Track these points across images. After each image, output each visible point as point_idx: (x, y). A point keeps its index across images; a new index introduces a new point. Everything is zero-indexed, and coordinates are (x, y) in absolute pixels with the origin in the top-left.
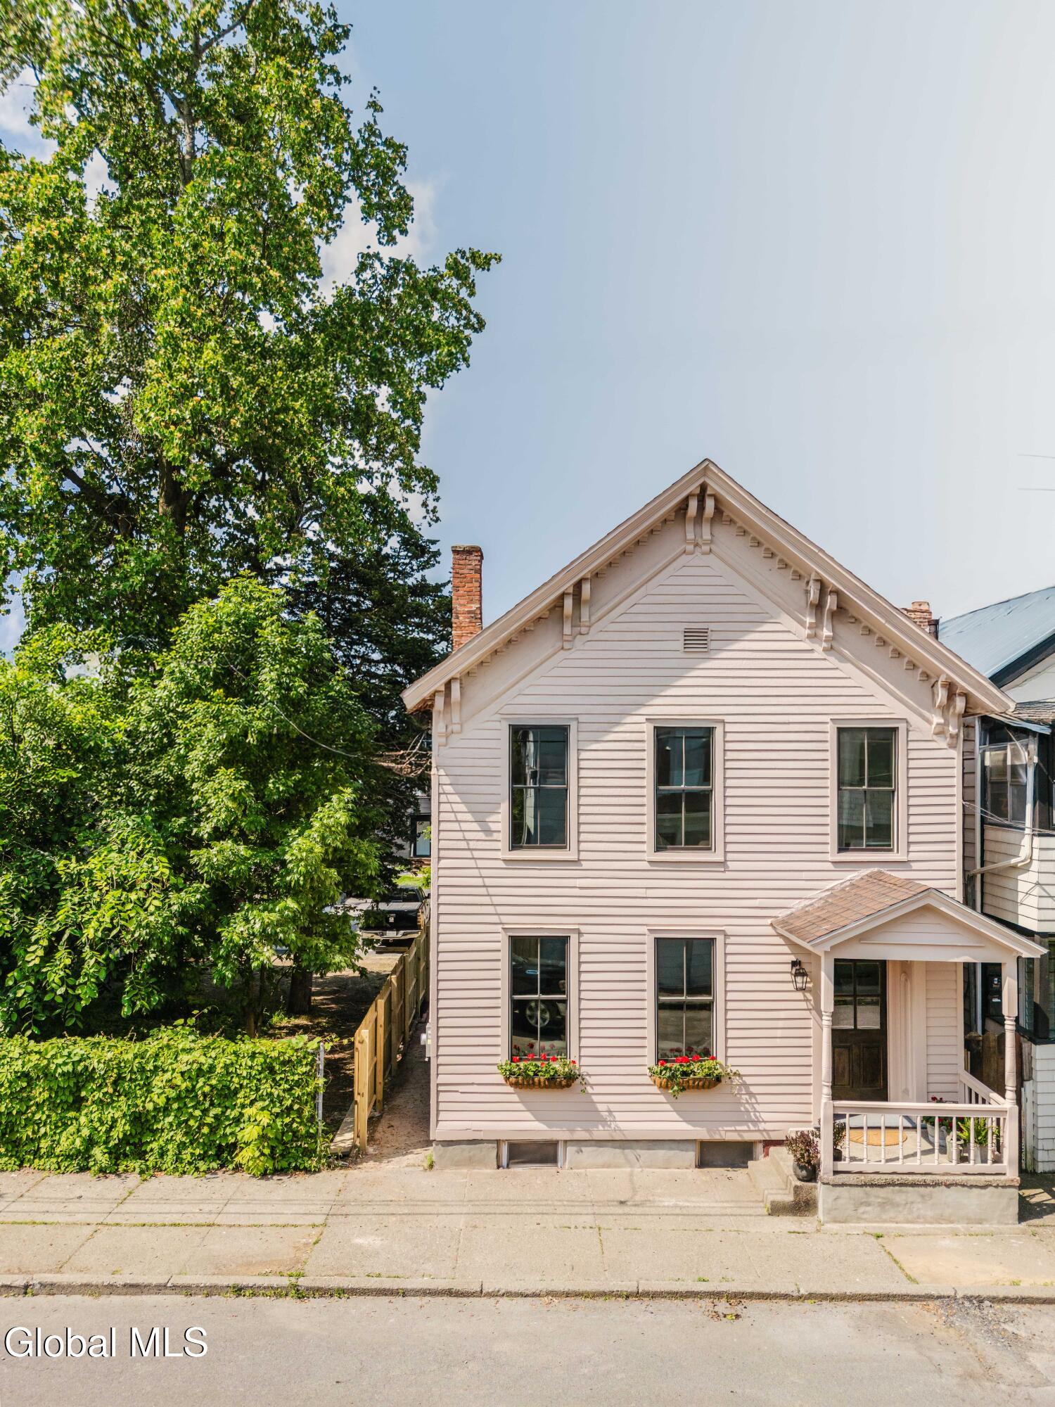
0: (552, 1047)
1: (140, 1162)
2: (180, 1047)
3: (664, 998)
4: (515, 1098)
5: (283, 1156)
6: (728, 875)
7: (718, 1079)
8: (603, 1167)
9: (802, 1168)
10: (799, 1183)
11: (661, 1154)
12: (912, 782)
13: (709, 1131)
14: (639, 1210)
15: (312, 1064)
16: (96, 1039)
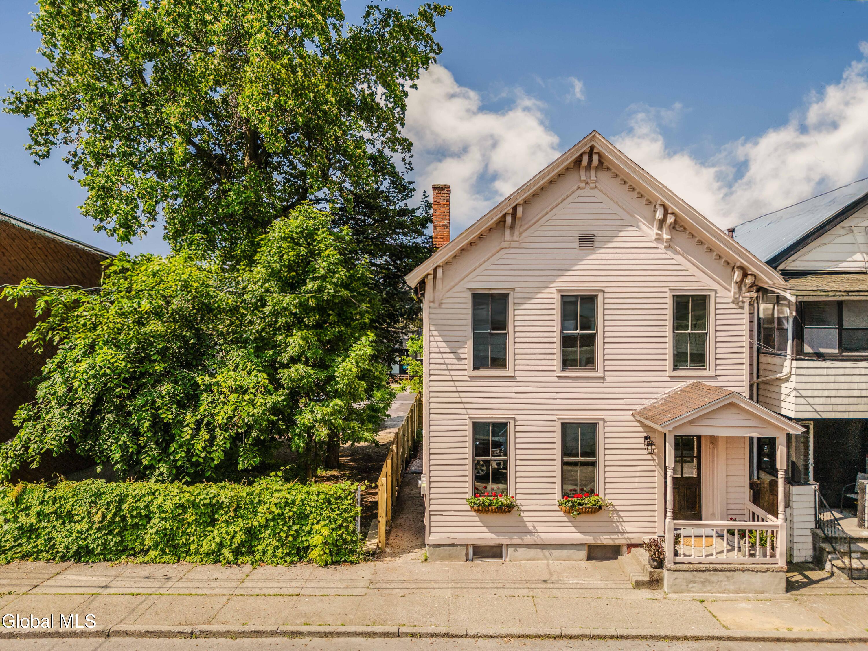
0: (498, 488)
1: (251, 557)
2: (274, 488)
3: (566, 459)
4: (477, 519)
5: (337, 554)
6: (606, 385)
7: (600, 507)
8: (530, 560)
9: (654, 561)
10: (652, 570)
11: (565, 552)
12: (718, 328)
13: (594, 538)
14: (556, 586)
15: (353, 499)
16: (223, 484)
